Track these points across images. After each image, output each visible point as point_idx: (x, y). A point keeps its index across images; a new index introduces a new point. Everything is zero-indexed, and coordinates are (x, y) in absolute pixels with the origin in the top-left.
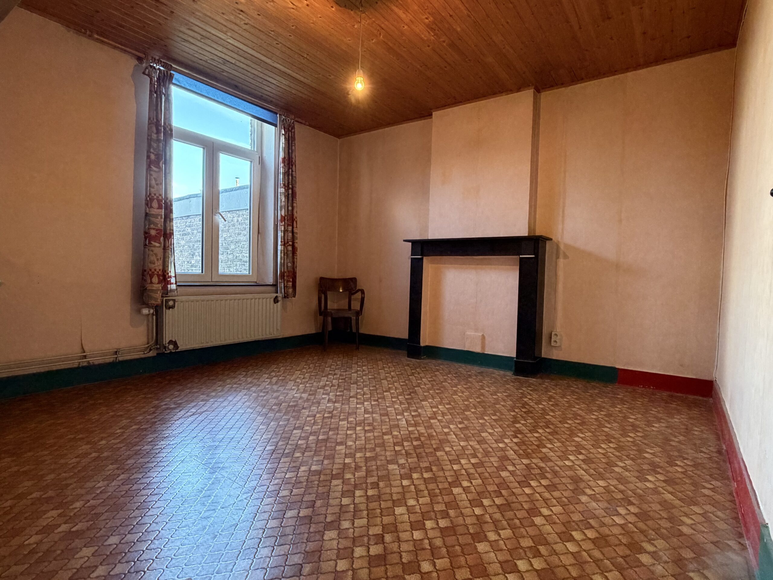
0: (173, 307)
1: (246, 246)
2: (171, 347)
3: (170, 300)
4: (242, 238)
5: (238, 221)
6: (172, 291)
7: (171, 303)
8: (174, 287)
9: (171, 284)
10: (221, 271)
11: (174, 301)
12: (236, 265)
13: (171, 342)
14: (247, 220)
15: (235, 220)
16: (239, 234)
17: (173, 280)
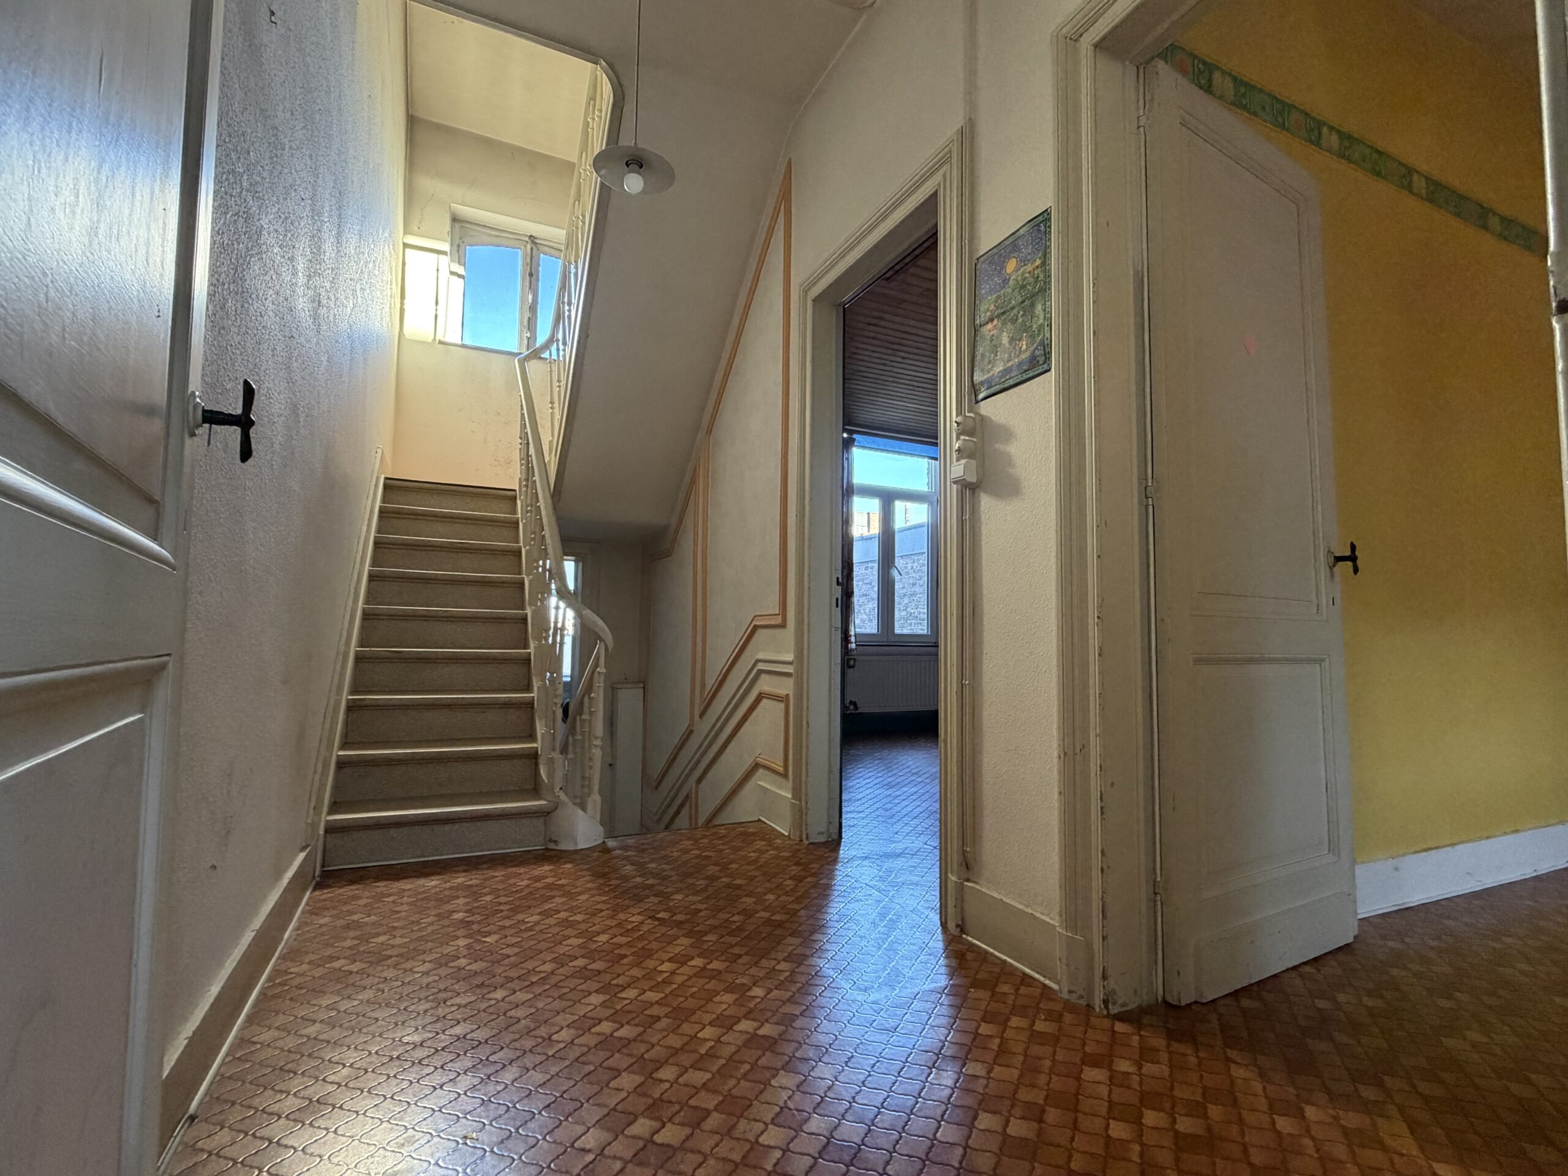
0: (853, 667)
1: (922, 599)
2: (852, 707)
3: (850, 659)
4: (917, 589)
5: (912, 568)
6: (852, 650)
7: (852, 663)
8: (853, 646)
9: (851, 643)
10: (897, 631)
11: (854, 659)
12: (911, 624)
13: (851, 703)
14: (924, 565)
15: (909, 567)
16: (914, 585)
17: (853, 639)
